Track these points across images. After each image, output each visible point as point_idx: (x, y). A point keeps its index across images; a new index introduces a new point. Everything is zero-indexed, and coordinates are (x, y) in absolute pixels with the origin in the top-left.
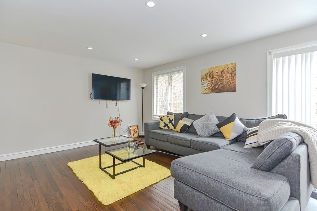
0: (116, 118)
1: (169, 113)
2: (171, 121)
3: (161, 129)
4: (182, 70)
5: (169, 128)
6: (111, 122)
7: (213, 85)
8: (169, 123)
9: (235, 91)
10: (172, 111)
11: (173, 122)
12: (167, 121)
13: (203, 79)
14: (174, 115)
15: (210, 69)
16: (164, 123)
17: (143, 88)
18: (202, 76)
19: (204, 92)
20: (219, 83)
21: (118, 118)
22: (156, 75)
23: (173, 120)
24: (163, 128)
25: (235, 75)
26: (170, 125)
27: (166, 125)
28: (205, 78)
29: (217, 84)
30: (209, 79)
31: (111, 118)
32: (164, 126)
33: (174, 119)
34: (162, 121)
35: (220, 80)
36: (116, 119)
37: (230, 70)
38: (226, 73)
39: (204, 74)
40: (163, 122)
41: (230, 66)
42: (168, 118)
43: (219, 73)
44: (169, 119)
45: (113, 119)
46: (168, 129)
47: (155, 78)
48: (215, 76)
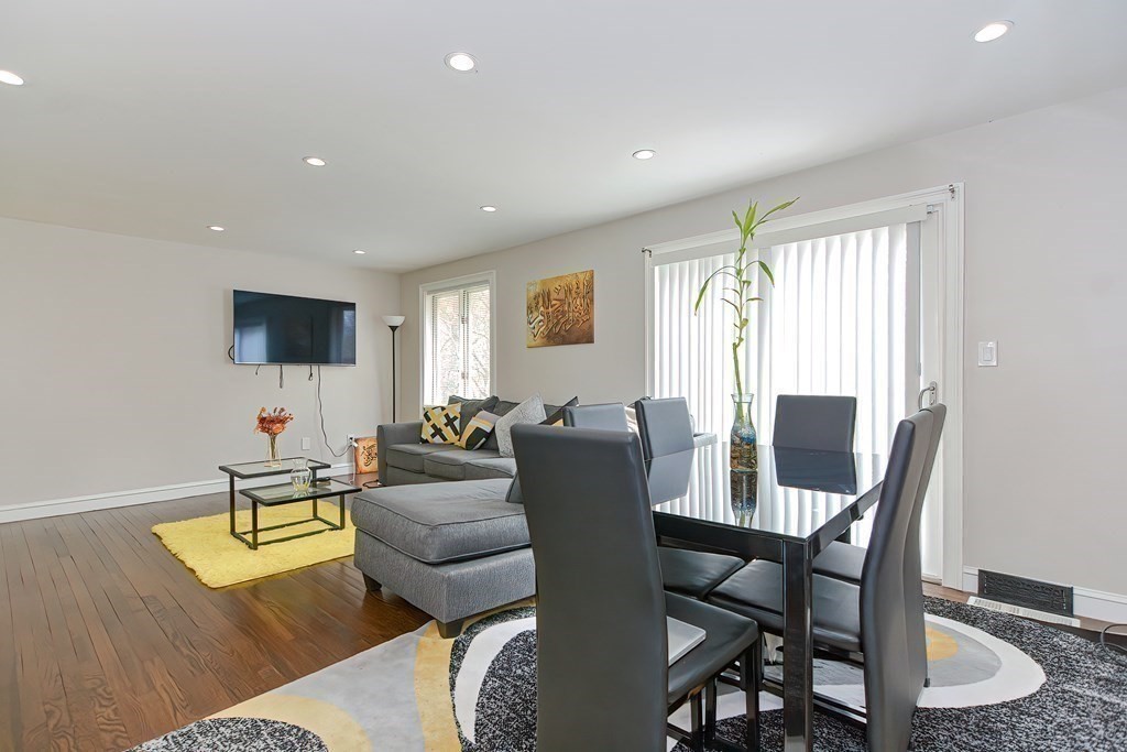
0: (278, 410)
1: (453, 400)
2: (450, 422)
3: (426, 442)
4: (486, 282)
5: (445, 439)
6: (262, 420)
7: (550, 326)
8: (446, 425)
9: (592, 342)
10: (461, 395)
11: (457, 423)
12: (441, 422)
13: (530, 310)
14: (460, 404)
15: (544, 282)
16: (434, 426)
17: (393, 328)
18: (528, 300)
19: (533, 343)
20: (562, 321)
21: (282, 410)
22: (429, 293)
23: (455, 418)
24: (430, 439)
25: (592, 300)
26: (448, 432)
27: (438, 431)
28: (534, 305)
29: (557, 323)
30: (542, 309)
31: (263, 410)
32: (433, 436)
33: (459, 416)
34: (428, 419)
35: (564, 313)
36: (277, 413)
37: (581, 287)
38: (574, 295)
39: (532, 295)
40: (431, 423)
41: (581, 277)
42: (445, 412)
43: (562, 296)
44: (447, 416)
45: (269, 412)
46: (441, 441)
47: (428, 300)
48: (554, 302)
